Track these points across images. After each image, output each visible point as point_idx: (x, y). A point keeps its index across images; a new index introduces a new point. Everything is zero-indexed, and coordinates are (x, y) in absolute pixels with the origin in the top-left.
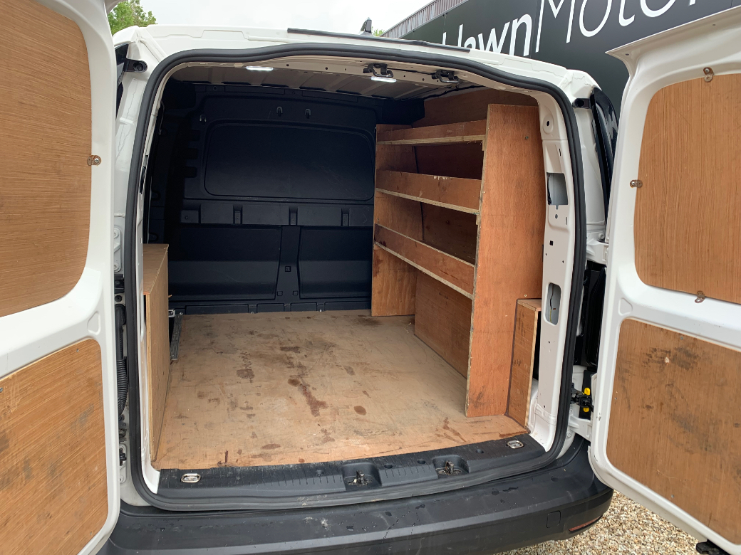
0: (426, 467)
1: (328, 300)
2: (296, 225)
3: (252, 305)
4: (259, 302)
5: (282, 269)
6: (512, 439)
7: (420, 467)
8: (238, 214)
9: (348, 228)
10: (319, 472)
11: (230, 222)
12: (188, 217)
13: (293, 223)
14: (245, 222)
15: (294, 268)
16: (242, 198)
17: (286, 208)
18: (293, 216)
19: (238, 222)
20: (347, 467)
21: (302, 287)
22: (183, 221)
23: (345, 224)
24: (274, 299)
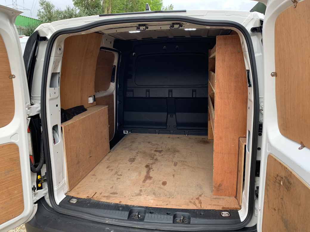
0: (169, 216)
1: (190, 130)
2: (172, 97)
3: (157, 131)
4: (160, 130)
5: (169, 116)
6: (225, 211)
7: (166, 216)
8: (148, 93)
9: (196, 98)
10: (121, 208)
11: (145, 96)
12: (129, 94)
13: (170, 96)
14: (151, 96)
15: (174, 116)
16: (149, 86)
17: (167, 90)
18: (171, 93)
19: (148, 96)
20: (134, 209)
21: (178, 124)
22: (127, 96)
23: (194, 96)
24: (166, 129)
